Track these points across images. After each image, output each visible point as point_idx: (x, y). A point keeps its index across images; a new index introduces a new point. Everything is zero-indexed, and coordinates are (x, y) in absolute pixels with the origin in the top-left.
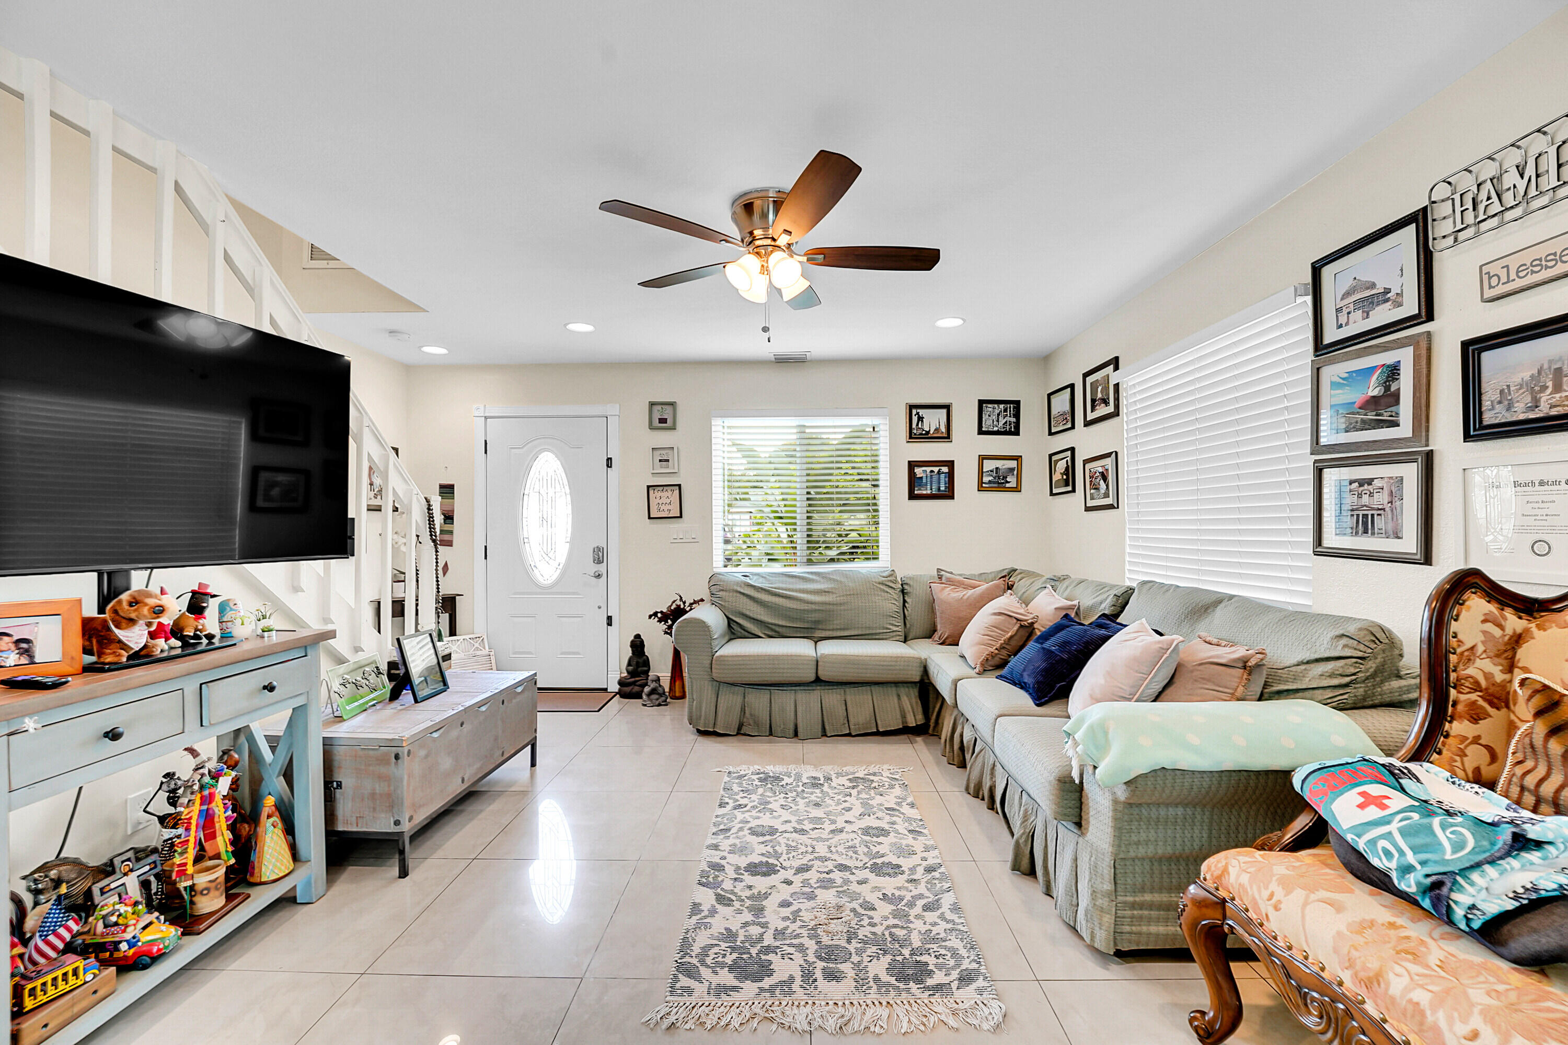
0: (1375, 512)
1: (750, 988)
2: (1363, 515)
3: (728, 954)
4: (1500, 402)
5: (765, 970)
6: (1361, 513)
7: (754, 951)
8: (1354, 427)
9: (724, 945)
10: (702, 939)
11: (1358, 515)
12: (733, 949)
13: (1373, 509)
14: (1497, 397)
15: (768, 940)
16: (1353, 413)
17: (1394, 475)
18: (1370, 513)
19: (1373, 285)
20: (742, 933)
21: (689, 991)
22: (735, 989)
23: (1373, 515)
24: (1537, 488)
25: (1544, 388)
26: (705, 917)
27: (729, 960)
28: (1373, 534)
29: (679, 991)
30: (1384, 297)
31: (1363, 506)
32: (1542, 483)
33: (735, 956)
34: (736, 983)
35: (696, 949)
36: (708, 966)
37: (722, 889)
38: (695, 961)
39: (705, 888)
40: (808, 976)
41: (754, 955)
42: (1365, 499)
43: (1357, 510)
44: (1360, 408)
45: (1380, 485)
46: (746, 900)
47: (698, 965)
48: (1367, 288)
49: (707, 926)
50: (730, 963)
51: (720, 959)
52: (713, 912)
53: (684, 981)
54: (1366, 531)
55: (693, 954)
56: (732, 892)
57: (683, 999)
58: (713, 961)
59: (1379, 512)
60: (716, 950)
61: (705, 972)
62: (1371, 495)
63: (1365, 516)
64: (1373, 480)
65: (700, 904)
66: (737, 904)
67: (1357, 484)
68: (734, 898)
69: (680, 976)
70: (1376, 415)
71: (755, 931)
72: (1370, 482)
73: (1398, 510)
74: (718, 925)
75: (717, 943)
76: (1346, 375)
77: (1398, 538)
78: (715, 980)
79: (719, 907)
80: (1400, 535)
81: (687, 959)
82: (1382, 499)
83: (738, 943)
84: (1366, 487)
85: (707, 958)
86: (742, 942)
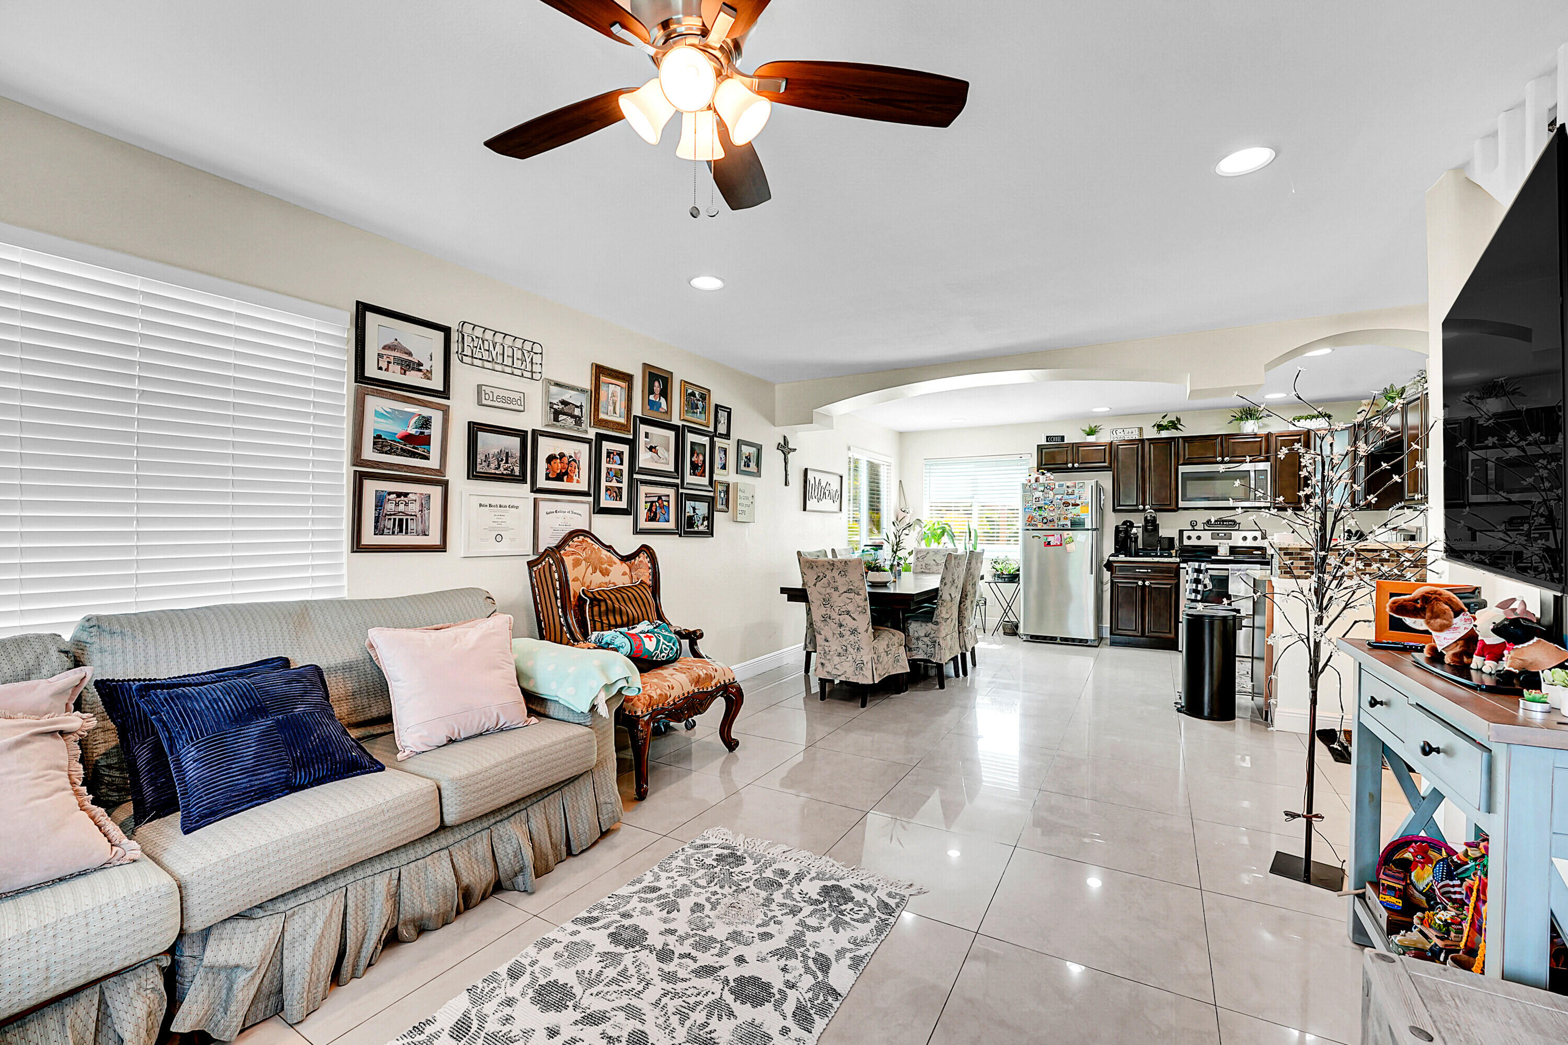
0: (409, 518)
1: (844, 884)
2: (399, 519)
3: (848, 911)
4: (485, 461)
5: (826, 891)
6: (397, 518)
7: (826, 905)
8: (394, 452)
9: (847, 919)
10: (863, 930)
11: (395, 520)
12: (841, 913)
13: (407, 515)
14: (483, 458)
15: (807, 909)
16: (395, 441)
17: (424, 492)
18: (405, 518)
19: (410, 354)
20: (825, 924)
21: (890, 895)
22: (856, 887)
23: (407, 520)
24: (499, 508)
25: (502, 460)
26: (850, 950)
27: (850, 905)
28: (407, 533)
29: (898, 897)
30: (417, 367)
31: (399, 512)
32: (500, 506)
33: (843, 907)
34: (852, 889)
35: (873, 922)
36: (869, 906)
37: (815, 977)
38: (878, 914)
39: (834, 987)
40: (799, 878)
41: (827, 902)
42: (402, 507)
43: (394, 515)
44: (400, 439)
45: (414, 498)
46: (799, 954)
47: (876, 910)
48: (406, 353)
49: (854, 942)
50: (850, 903)
51: (856, 909)
52: (840, 953)
53: (892, 902)
54: (401, 531)
55: (877, 919)
56: (807, 970)
57: (897, 891)
58: (862, 909)
59: (412, 517)
60: (856, 917)
61: (873, 903)
62: (406, 504)
63: (401, 521)
64: (408, 494)
65: (850, 967)
66: (812, 954)
67: (395, 495)
68: (810, 962)
69: (894, 906)
70: (413, 448)
71: (813, 922)
72: (406, 495)
73: (426, 516)
74: (842, 939)
75: (852, 923)
76: (390, 410)
77: (426, 535)
78: (868, 896)
79: (832, 956)
80: (427, 533)
81: (883, 917)
82: (414, 508)
83: (834, 916)
84: (402, 498)
85: (867, 912)
86: (830, 915)
